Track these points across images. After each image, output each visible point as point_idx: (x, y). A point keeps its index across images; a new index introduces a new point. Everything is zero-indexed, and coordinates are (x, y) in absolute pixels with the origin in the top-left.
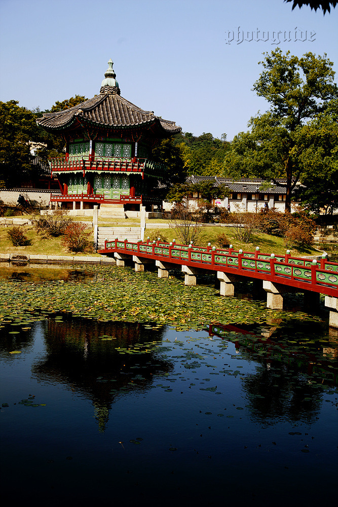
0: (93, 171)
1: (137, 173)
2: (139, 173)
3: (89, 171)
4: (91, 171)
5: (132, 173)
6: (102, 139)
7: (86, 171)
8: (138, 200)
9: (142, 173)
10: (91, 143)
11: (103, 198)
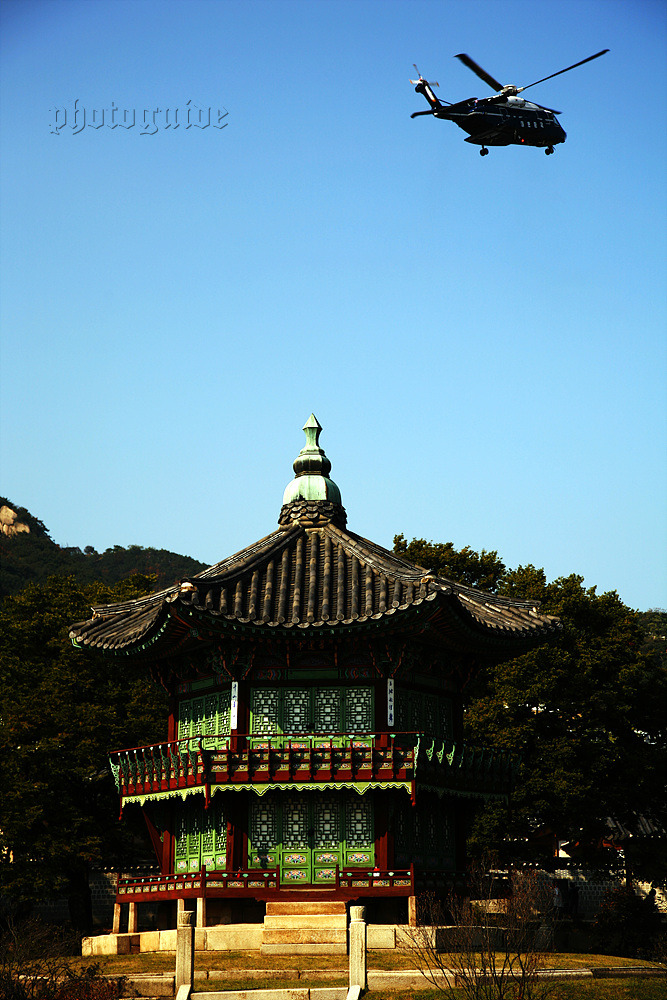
0: (238, 788)
1: (391, 784)
2: (398, 785)
3: (223, 788)
4: (230, 787)
5: (374, 785)
6: (272, 675)
7: (214, 788)
8: (400, 883)
9: (409, 786)
10: (235, 692)
11: (277, 880)
